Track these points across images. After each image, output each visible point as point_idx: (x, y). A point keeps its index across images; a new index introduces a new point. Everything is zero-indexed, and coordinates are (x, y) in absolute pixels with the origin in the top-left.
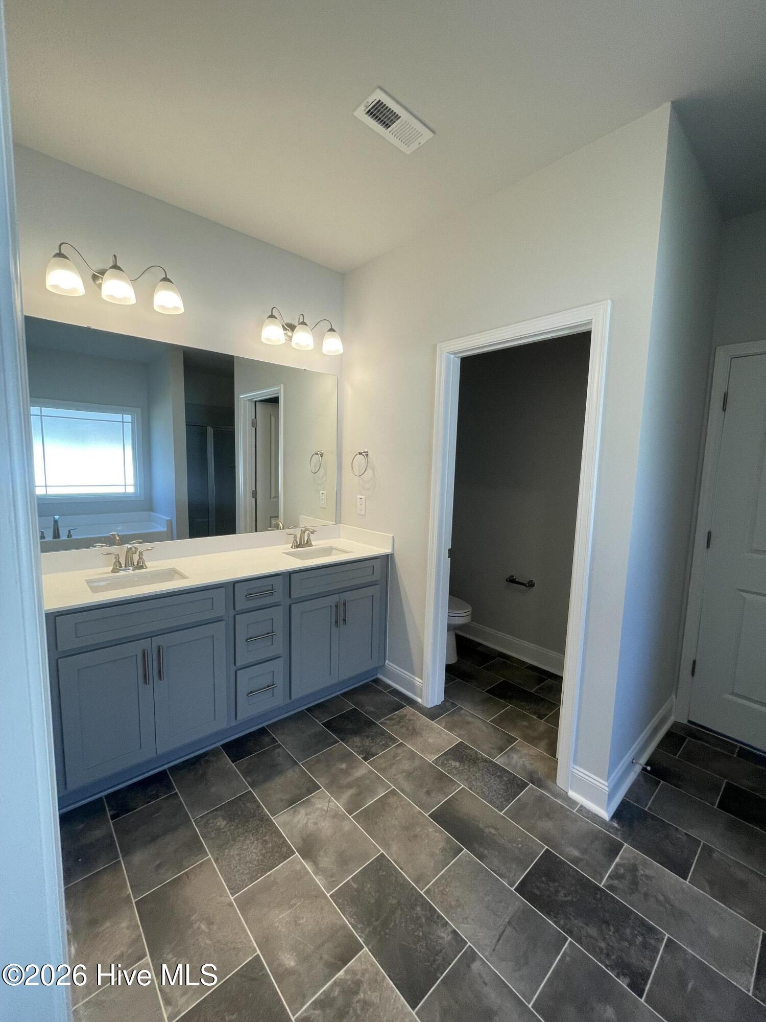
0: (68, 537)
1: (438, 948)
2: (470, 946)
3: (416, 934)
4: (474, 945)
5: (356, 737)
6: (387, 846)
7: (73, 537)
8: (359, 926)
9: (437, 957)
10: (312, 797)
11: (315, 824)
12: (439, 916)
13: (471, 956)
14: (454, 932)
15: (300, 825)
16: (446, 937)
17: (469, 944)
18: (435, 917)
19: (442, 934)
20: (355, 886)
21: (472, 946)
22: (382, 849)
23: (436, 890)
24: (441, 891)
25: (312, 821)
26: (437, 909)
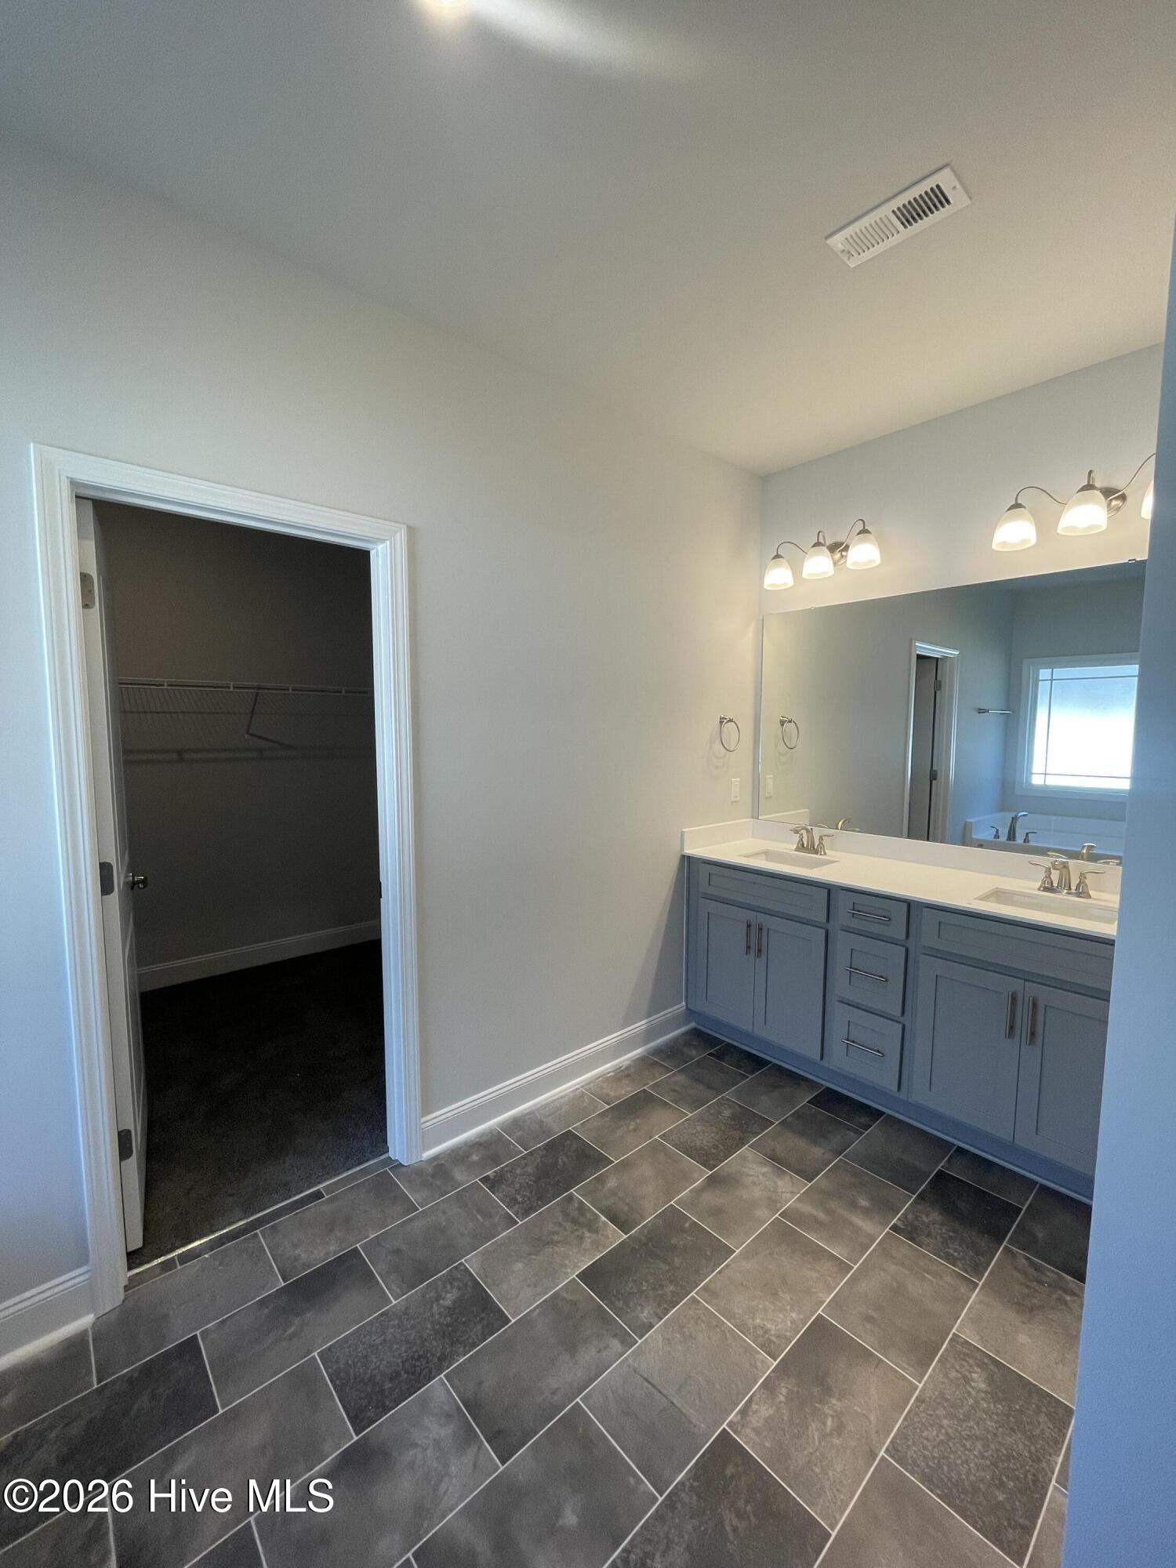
0: (1025, 842)
1: (631, 1304)
2: (637, 1342)
3: (644, 1283)
4: (638, 1347)
5: (940, 1213)
6: (745, 1256)
7: (1031, 843)
8: (646, 1231)
9: (621, 1302)
10: (791, 1176)
11: (754, 1183)
12: (666, 1312)
13: (627, 1342)
14: (651, 1326)
15: (746, 1170)
16: (645, 1315)
17: (640, 1341)
18: (665, 1306)
19: (646, 1312)
20: (687, 1225)
21: (637, 1344)
22: (742, 1250)
23: (701, 1312)
24: (699, 1317)
25: (756, 1179)
26: (675, 1309)
